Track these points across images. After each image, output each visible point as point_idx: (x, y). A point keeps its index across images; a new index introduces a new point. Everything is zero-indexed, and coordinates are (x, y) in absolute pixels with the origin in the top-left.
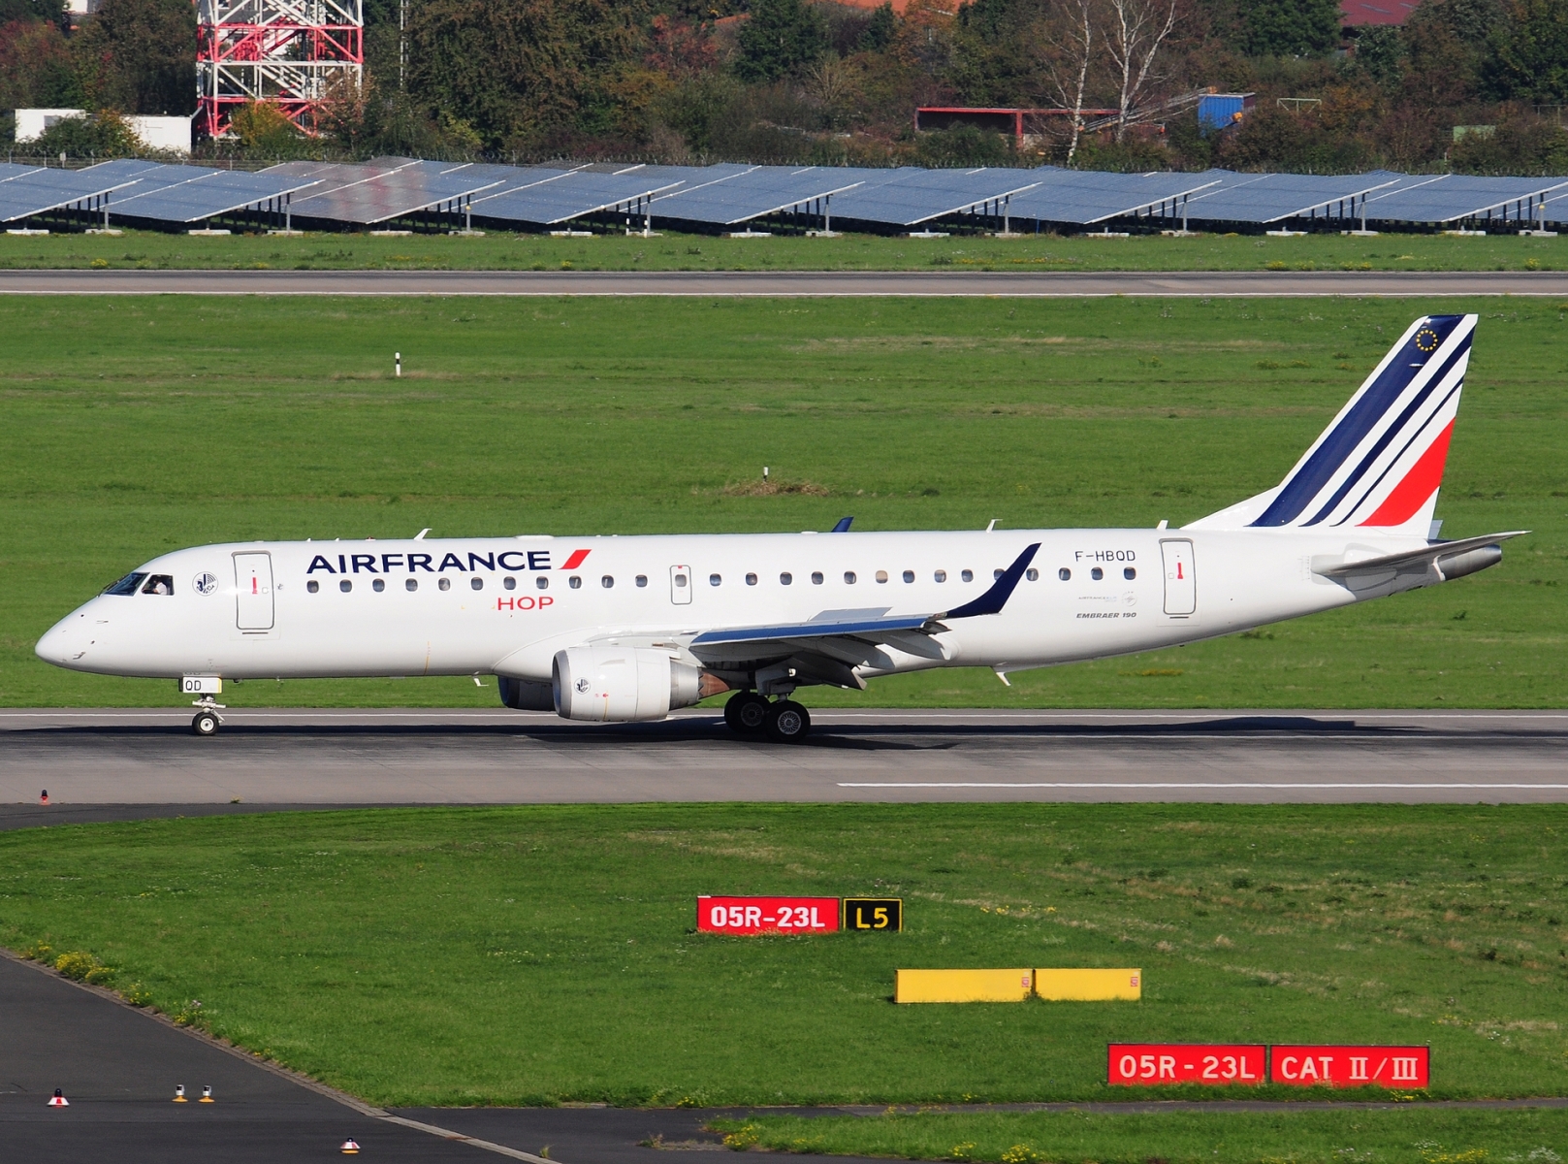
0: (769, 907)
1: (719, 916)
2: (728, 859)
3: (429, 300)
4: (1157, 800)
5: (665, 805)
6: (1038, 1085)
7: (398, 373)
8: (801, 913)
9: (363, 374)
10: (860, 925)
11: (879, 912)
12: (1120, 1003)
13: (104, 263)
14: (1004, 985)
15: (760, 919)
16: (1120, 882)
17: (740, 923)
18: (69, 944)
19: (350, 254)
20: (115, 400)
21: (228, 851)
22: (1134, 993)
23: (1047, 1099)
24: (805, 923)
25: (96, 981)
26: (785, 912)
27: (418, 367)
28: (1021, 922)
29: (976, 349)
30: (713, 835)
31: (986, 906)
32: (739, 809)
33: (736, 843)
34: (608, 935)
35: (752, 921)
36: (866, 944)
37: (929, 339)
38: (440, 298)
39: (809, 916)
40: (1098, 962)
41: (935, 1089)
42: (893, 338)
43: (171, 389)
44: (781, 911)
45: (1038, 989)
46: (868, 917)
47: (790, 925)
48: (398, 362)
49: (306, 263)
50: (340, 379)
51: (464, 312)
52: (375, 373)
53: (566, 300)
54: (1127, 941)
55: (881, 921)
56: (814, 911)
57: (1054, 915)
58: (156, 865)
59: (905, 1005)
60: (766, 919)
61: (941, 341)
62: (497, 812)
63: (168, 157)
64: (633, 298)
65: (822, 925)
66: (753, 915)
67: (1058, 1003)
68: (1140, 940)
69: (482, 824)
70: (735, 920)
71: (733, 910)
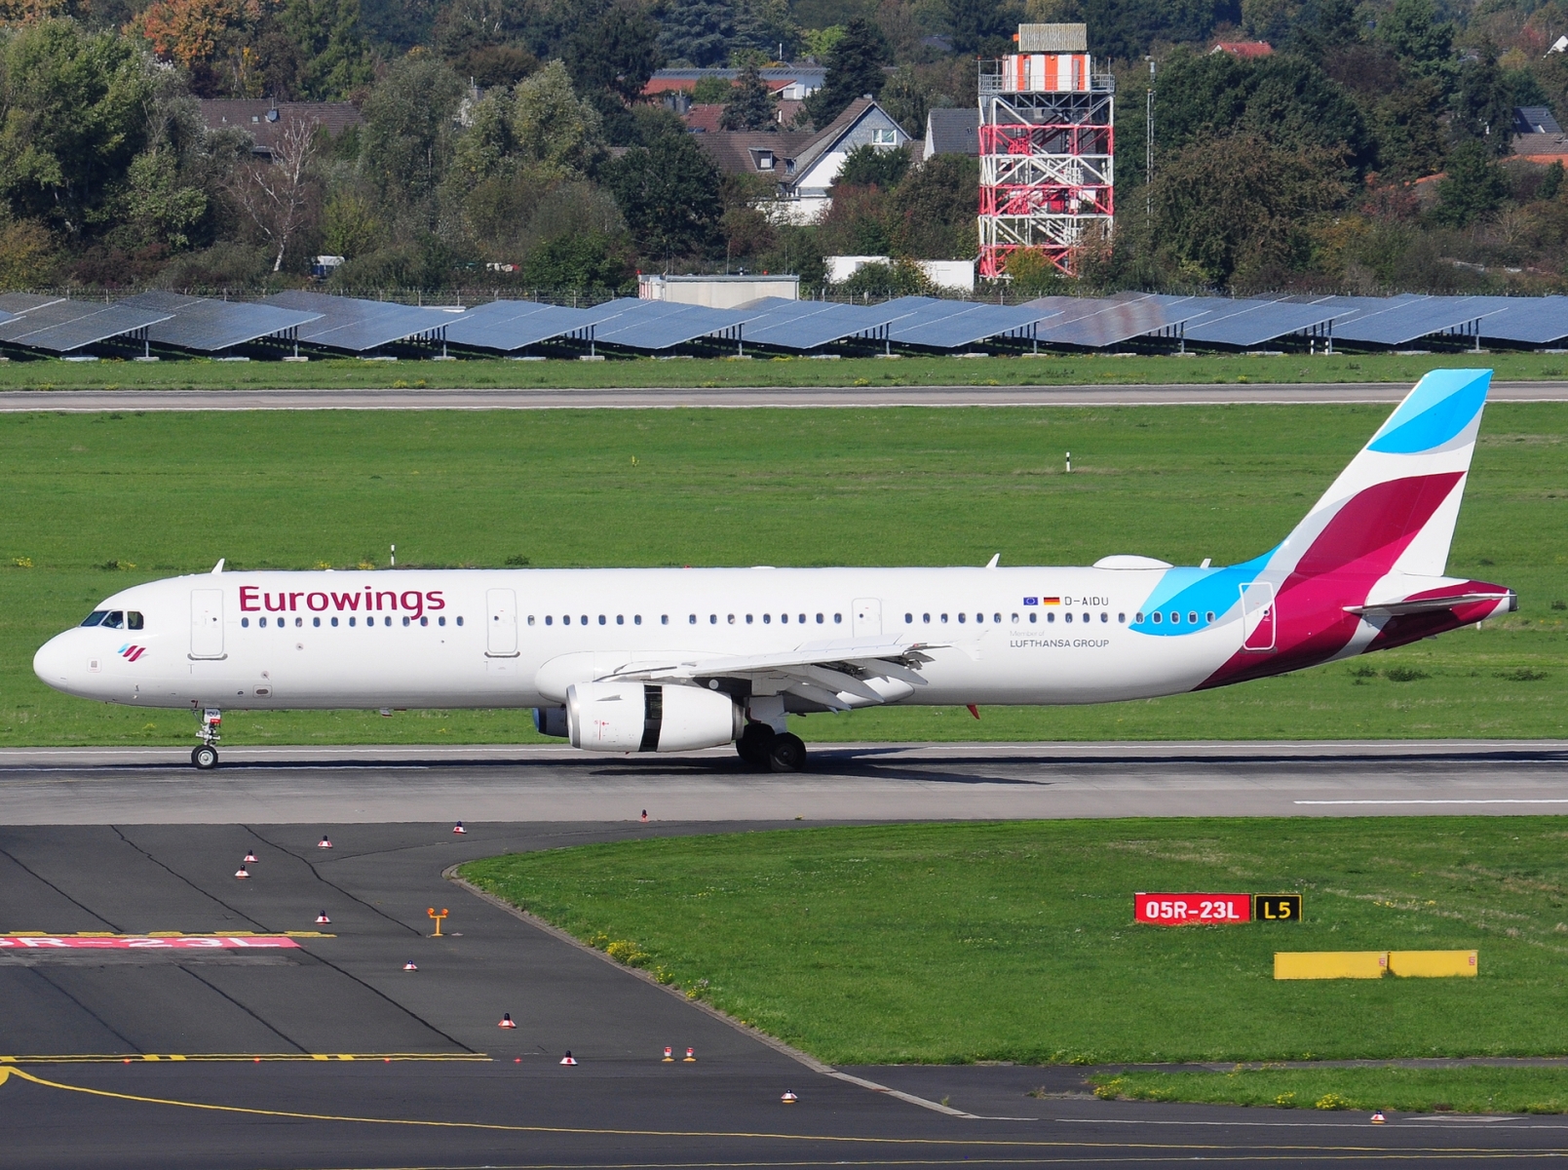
0: (1194, 901)
1: (1152, 910)
2: (1182, 863)
3: (1118, 409)
4: (1552, 813)
5: (1147, 819)
6: (1368, 1045)
7: (1068, 469)
8: (1219, 907)
9: (1038, 470)
10: (1267, 916)
11: (1283, 906)
12: (1459, 979)
13: (865, 382)
14: (1364, 965)
15: (1186, 912)
16: (1497, 880)
17: (1170, 915)
18: (623, 933)
19: (1073, 373)
20: (832, 493)
21: (780, 859)
22: (1472, 971)
23: (1374, 1057)
24: (1223, 915)
25: (635, 964)
26: (1206, 906)
27: (1087, 464)
28: (1402, 913)
29: (1559, 445)
30: (1179, 843)
31: (1379, 900)
32: (1206, 823)
33: (1195, 850)
34: (1062, 925)
35: (1179, 913)
36: (1268, 932)
37: (1522, 437)
38: (1128, 407)
39: (1226, 910)
40: (1453, 946)
41: (1281, 1050)
42: (1493, 437)
43: (877, 484)
44: (1203, 905)
45: (1392, 967)
46: (1274, 910)
47: (1210, 916)
48: (1068, 459)
49: (1032, 380)
50: (1022, 474)
51: (1144, 419)
52: (1050, 470)
53: (1230, 407)
54: (1485, 929)
55: (1284, 912)
56: (1230, 905)
57: (1431, 907)
58: (718, 870)
59: (1282, 981)
60: (1191, 912)
61: (1533, 438)
62: (1008, 826)
63: (953, 295)
64: (1287, 406)
65: (1237, 917)
66: (1180, 909)
67: (1408, 978)
68: (1496, 928)
69: (993, 836)
70: (1166, 912)
71: (1164, 904)
